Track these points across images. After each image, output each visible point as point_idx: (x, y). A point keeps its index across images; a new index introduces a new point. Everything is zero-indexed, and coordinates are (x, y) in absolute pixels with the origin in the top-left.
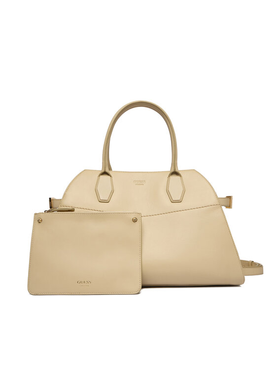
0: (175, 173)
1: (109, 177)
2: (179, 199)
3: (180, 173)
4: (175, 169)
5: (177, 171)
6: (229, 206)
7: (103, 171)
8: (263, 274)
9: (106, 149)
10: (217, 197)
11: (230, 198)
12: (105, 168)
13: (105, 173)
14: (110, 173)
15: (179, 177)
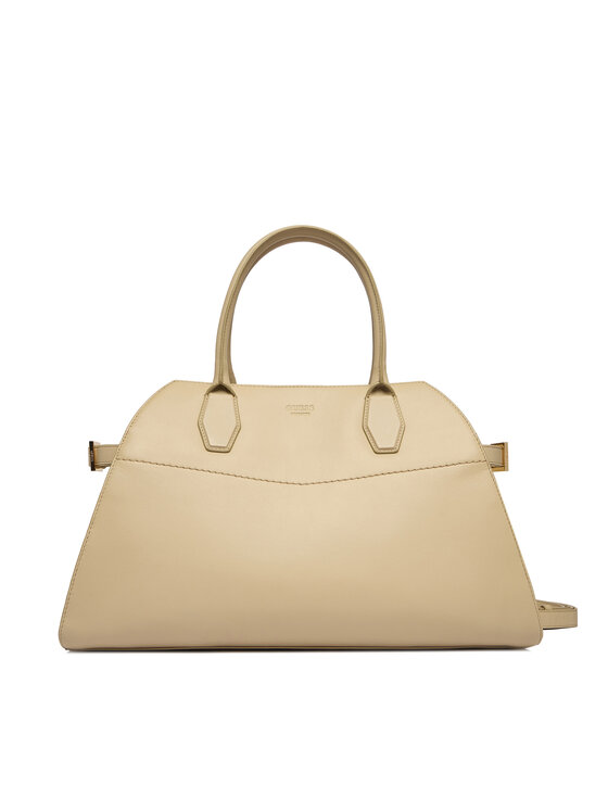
0: (382, 388)
1: (230, 396)
2: (391, 445)
3: (394, 388)
4: (381, 378)
5: (385, 382)
6: (502, 465)
7: (217, 383)
8: (576, 625)
9: (223, 332)
10: (479, 443)
11: (502, 446)
12: (221, 375)
13: (220, 388)
14: (233, 387)
15: (390, 397)
